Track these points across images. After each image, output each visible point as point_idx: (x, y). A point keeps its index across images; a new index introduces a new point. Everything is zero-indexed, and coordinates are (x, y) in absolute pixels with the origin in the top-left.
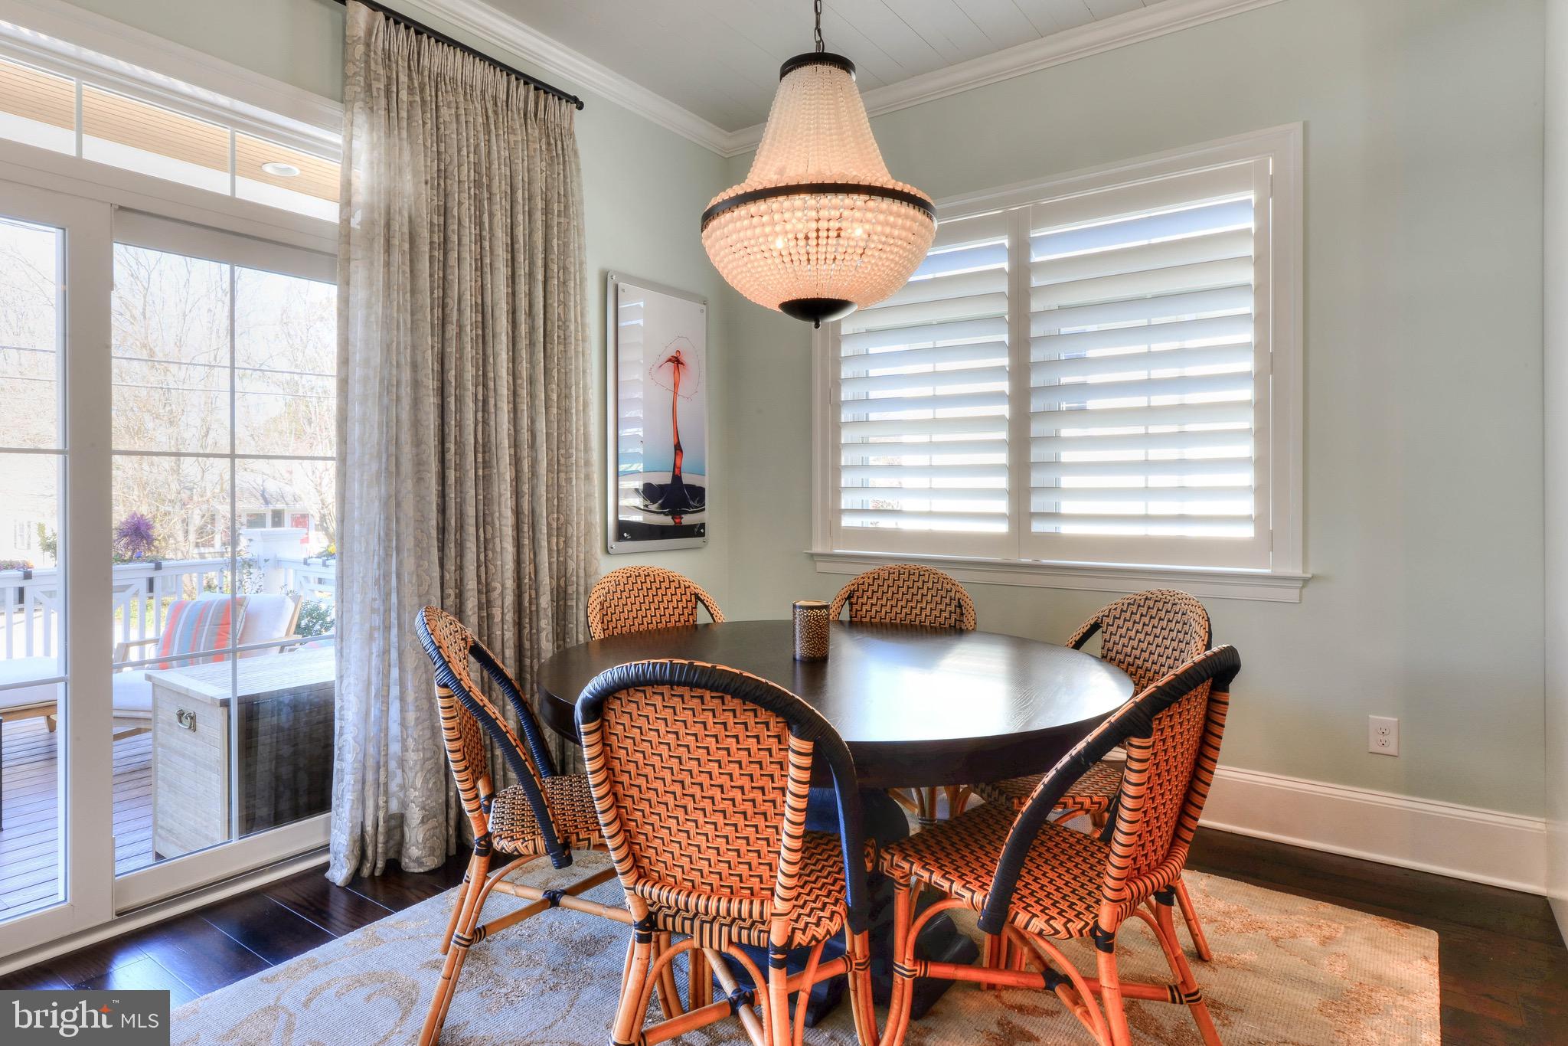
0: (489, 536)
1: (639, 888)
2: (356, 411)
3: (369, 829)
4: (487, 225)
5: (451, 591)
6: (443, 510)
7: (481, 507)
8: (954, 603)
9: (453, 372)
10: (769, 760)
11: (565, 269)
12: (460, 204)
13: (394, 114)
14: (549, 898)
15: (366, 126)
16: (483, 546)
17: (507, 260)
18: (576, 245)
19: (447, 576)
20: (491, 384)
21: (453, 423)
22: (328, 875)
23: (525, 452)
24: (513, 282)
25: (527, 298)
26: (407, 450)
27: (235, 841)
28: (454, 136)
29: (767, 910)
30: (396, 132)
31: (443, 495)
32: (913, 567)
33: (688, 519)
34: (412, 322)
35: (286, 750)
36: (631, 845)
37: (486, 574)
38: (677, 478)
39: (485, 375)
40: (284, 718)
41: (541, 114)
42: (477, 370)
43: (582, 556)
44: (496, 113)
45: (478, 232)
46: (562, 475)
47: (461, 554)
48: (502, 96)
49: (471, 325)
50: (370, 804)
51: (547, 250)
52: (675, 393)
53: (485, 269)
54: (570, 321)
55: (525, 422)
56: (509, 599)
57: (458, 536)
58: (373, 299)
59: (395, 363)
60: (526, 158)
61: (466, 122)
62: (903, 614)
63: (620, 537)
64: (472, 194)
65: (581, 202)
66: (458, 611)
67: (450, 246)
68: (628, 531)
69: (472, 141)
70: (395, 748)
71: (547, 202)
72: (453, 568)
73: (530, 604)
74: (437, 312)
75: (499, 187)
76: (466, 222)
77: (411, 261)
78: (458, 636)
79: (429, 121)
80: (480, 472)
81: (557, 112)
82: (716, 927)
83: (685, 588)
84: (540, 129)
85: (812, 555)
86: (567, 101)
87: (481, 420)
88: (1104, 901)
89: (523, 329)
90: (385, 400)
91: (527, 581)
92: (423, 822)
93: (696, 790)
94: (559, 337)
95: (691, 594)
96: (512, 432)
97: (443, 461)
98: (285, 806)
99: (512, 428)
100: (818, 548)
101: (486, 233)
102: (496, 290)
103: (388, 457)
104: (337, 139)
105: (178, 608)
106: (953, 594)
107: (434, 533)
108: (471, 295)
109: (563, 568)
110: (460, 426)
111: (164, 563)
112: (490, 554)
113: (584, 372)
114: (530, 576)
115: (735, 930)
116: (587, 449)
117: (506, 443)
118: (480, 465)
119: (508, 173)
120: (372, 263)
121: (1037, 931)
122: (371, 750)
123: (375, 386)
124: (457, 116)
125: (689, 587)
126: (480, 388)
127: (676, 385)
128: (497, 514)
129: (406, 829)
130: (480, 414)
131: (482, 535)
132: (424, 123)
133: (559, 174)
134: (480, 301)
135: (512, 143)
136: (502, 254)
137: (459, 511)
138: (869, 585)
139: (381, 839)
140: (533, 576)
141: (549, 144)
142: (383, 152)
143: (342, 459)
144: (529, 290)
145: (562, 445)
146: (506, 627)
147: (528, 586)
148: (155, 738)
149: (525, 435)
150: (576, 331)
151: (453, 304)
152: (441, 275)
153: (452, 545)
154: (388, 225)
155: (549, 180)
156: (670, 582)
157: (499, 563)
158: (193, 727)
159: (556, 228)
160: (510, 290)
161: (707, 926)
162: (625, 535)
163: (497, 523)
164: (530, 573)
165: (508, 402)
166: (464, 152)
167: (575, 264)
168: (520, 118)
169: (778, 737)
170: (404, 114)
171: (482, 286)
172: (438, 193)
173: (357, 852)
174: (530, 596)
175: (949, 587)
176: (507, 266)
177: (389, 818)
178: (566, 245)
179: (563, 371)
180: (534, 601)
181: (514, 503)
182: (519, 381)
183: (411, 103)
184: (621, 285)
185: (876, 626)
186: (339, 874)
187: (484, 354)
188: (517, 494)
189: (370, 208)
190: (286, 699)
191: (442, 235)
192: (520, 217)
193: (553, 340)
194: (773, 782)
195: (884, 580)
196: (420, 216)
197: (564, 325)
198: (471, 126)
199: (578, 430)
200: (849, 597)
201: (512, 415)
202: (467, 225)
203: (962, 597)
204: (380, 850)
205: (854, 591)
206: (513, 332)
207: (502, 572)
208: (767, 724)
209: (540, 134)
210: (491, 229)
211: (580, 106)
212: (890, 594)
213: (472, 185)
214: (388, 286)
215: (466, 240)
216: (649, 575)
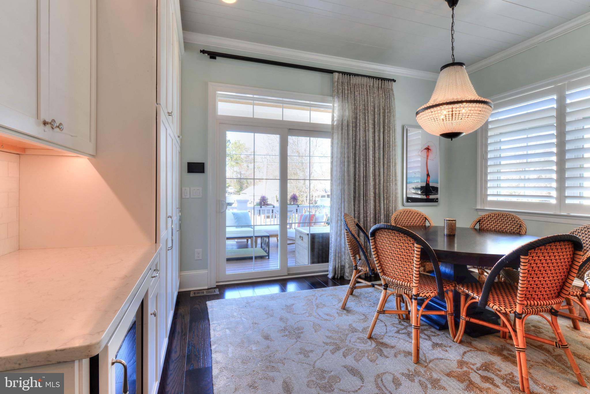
0: (367, 199)
1: (383, 276)
2: (335, 169)
3: (337, 267)
4: (367, 119)
5: (356, 213)
6: (355, 192)
7: (365, 192)
8: (519, 225)
9: (358, 158)
10: (411, 249)
11: (389, 127)
12: (360, 115)
13: (344, 97)
14: (372, 285)
15: (337, 101)
16: (365, 202)
17: (372, 127)
18: (393, 120)
19: (356, 209)
20: (368, 160)
21: (357, 170)
22: (328, 276)
23: (377, 177)
24: (374, 133)
25: (378, 137)
26: (346, 177)
27: (310, 265)
28: (359, 99)
29: (411, 285)
30: (344, 101)
31: (355, 189)
32: (504, 213)
33: (431, 197)
34: (348, 146)
35: (321, 247)
36: (382, 267)
37: (366, 209)
38: (428, 184)
39: (366, 158)
40: (320, 240)
41: (383, 87)
42: (364, 157)
43: (394, 206)
44: (370, 90)
45: (364, 121)
46: (388, 183)
47: (359, 203)
48: (372, 85)
49: (362, 146)
50: (337, 261)
51: (384, 123)
52: (427, 159)
53: (366, 131)
54: (391, 141)
55: (377, 169)
56: (372, 216)
57: (359, 199)
58: (339, 142)
59: (343, 157)
60: (378, 100)
61: (362, 94)
62: (499, 228)
63: (407, 201)
64: (363, 112)
65: (395, 108)
66: (359, 218)
67: (357, 126)
68: (410, 200)
69: (363, 99)
70: (343, 249)
71: (384, 110)
72: (357, 207)
73: (378, 218)
74: (354, 143)
75: (370, 109)
76: (361, 120)
77: (348, 131)
78: (353, 221)
79: (352, 97)
80: (365, 183)
81: (388, 85)
82: (401, 289)
83: (422, 215)
84: (383, 91)
85: (477, 209)
86: (391, 81)
87: (365, 169)
88: (517, 304)
89: (377, 145)
90: (341, 166)
91: (377, 211)
92: (349, 268)
93: (395, 255)
94: (387, 146)
95: (424, 217)
96: (374, 172)
97: (355, 180)
98: (320, 260)
99: (373, 171)
100: (479, 207)
101: (367, 122)
102: (369, 136)
103: (342, 179)
104: (331, 105)
105: (302, 216)
106: (518, 222)
107: (352, 198)
108: (362, 138)
109: (388, 209)
110: (359, 171)
111: (299, 206)
112: (367, 204)
113: (395, 155)
114: (378, 210)
115: (405, 290)
116: (396, 176)
117: (372, 175)
118: (365, 181)
119: (373, 105)
120: (338, 134)
121: (495, 309)
122: (338, 248)
123: (339, 163)
124: (359, 93)
125: (423, 215)
126: (365, 161)
127: (428, 156)
128: (369, 194)
129: (345, 269)
130: (365, 168)
131: (365, 199)
132: (351, 97)
133: (388, 102)
134: (365, 139)
135: (374, 96)
136: (371, 126)
137: (359, 193)
138: (487, 218)
139: (339, 270)
140: (379, 210)
141: (385, 94)
142: (341, 107)
143: (332, 180)
144: (379, 134)
145: (388, 175)
146: (371, 223)
147: (377, 213)
148: (296, 246)
149: (377, 173)
150: (393, 144)
151: (358, 141)
152: (355, 134)
153: (357, 201)
154: (342, 124)
155: (385, 104)
156: (417, 214)
157: (369, 206)
158: (302, 240)
159: (387, 117)
160: (373, 135)
161: (399, 289)
162: (409, 201)
163: (369, 196)
164: (378, 209)
165: (372, 164)
166: (361, 102)
167: (392, 125)
168: (377, 89)
169: (413, 244)
170: (346, 96)
171: (365, 135)
172: (354, 113)
173: (334, 272)
174: (378, 215)
175: (517, 220)
176: (372, 129)
177: (341, 266)
178: (390, 121)
179: (389, 155)
180: (379, 217)
181: (374, 191)
182: (376, 159)
183: (348, 93)
184: (408, 129)
185: (489, 231)
186: (330, 276)
187: (366, 152)
188: (375, 188)
189: (338, 120)
190: (321, 236)
191: (355, 124)
192: (376, 116)
193: (386, 147)
194: (412, 255)
195: (493, 216)
196: (350, 120)
197: (389, 142)
198: (363, 95)
199: (393, 171)
200: (479, 221)
201: (374, 168)
202: (362, 120)
203: (522, 223)
204: (339, 272)
205: (481, 219)
206: (374, 146)
207: (370, 209)
208: (410, 240)
209: (382, 92)
210: (368, 120)
211: (394, 81)
212: (494, 221)
213: (363, 110)
214: (342, 138)
215: (361, 124)
216: (410, 211)
